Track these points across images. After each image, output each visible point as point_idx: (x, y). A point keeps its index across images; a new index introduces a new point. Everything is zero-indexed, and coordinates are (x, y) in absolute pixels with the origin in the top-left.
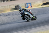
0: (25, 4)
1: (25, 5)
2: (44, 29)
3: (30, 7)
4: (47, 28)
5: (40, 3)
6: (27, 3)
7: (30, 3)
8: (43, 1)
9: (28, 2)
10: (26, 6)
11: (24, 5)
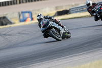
0: (19, 13)
1: (20, 16)
2: (59, 65)
3: (29, 19)
4: (66, 62)
5: (51, 11)
6: (23, 12)
7: (28, 12)
8: (56, 8)
9: (24, 10)
10: (22, 18)
11: (17, 15)
